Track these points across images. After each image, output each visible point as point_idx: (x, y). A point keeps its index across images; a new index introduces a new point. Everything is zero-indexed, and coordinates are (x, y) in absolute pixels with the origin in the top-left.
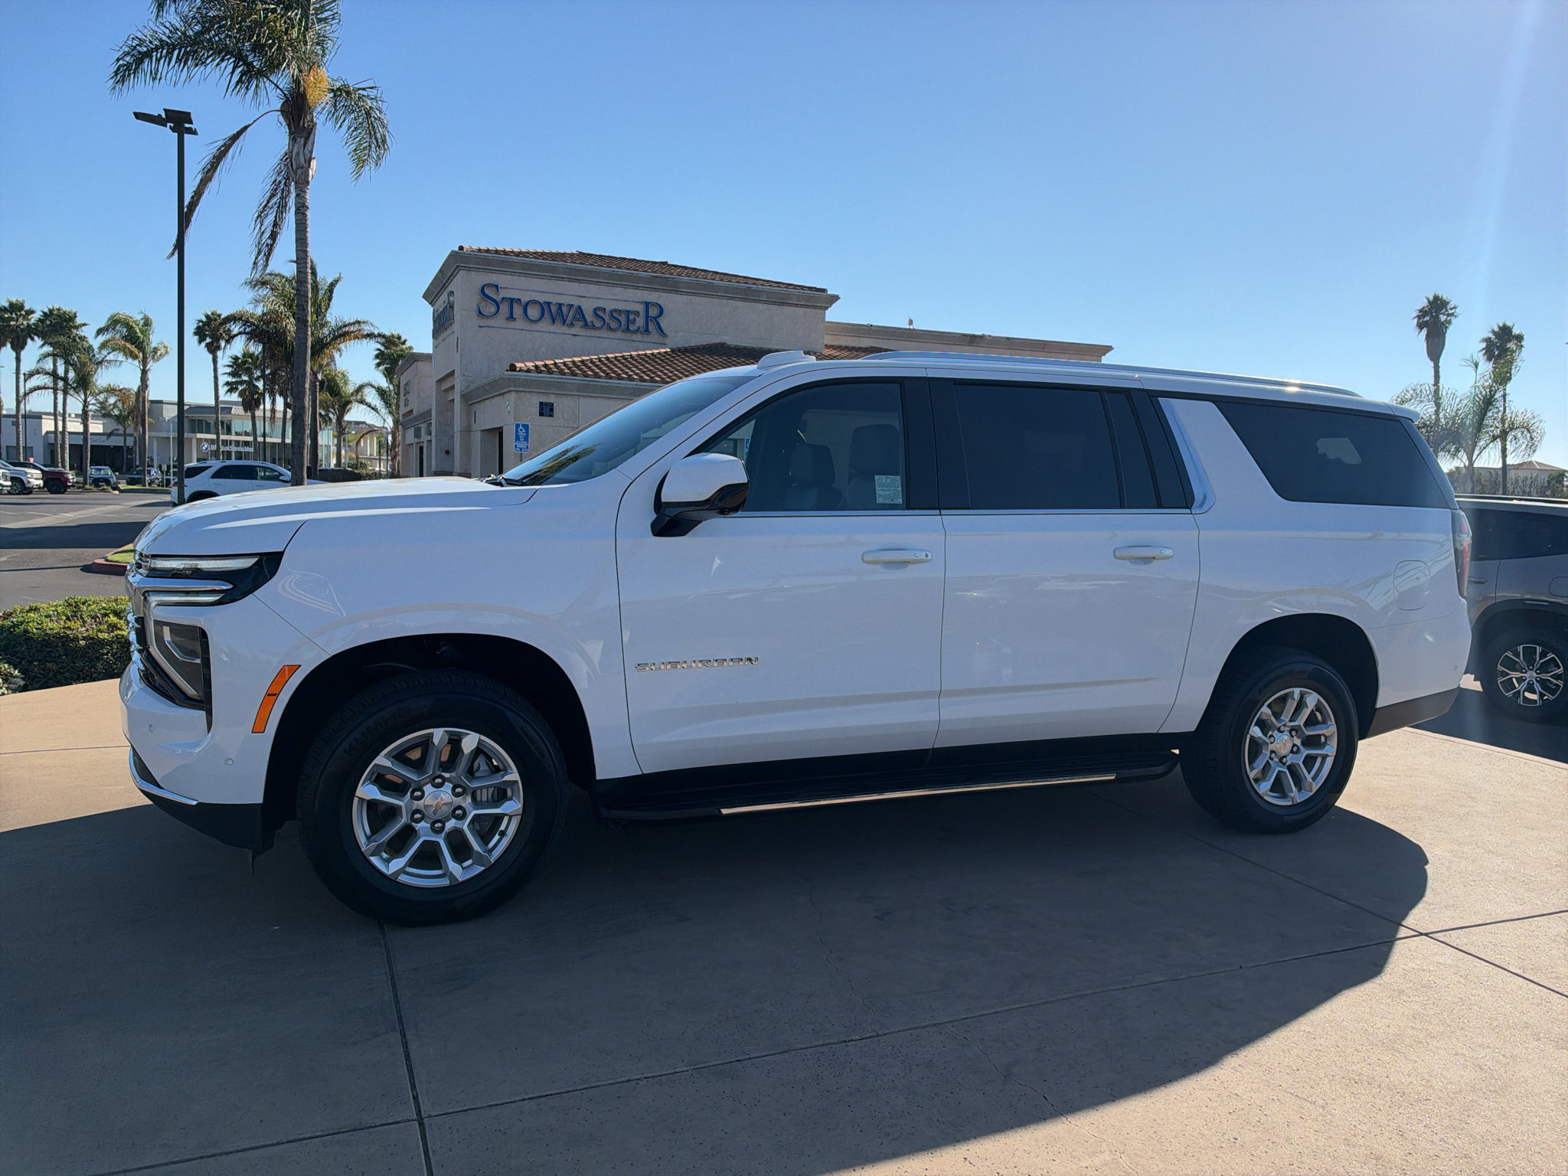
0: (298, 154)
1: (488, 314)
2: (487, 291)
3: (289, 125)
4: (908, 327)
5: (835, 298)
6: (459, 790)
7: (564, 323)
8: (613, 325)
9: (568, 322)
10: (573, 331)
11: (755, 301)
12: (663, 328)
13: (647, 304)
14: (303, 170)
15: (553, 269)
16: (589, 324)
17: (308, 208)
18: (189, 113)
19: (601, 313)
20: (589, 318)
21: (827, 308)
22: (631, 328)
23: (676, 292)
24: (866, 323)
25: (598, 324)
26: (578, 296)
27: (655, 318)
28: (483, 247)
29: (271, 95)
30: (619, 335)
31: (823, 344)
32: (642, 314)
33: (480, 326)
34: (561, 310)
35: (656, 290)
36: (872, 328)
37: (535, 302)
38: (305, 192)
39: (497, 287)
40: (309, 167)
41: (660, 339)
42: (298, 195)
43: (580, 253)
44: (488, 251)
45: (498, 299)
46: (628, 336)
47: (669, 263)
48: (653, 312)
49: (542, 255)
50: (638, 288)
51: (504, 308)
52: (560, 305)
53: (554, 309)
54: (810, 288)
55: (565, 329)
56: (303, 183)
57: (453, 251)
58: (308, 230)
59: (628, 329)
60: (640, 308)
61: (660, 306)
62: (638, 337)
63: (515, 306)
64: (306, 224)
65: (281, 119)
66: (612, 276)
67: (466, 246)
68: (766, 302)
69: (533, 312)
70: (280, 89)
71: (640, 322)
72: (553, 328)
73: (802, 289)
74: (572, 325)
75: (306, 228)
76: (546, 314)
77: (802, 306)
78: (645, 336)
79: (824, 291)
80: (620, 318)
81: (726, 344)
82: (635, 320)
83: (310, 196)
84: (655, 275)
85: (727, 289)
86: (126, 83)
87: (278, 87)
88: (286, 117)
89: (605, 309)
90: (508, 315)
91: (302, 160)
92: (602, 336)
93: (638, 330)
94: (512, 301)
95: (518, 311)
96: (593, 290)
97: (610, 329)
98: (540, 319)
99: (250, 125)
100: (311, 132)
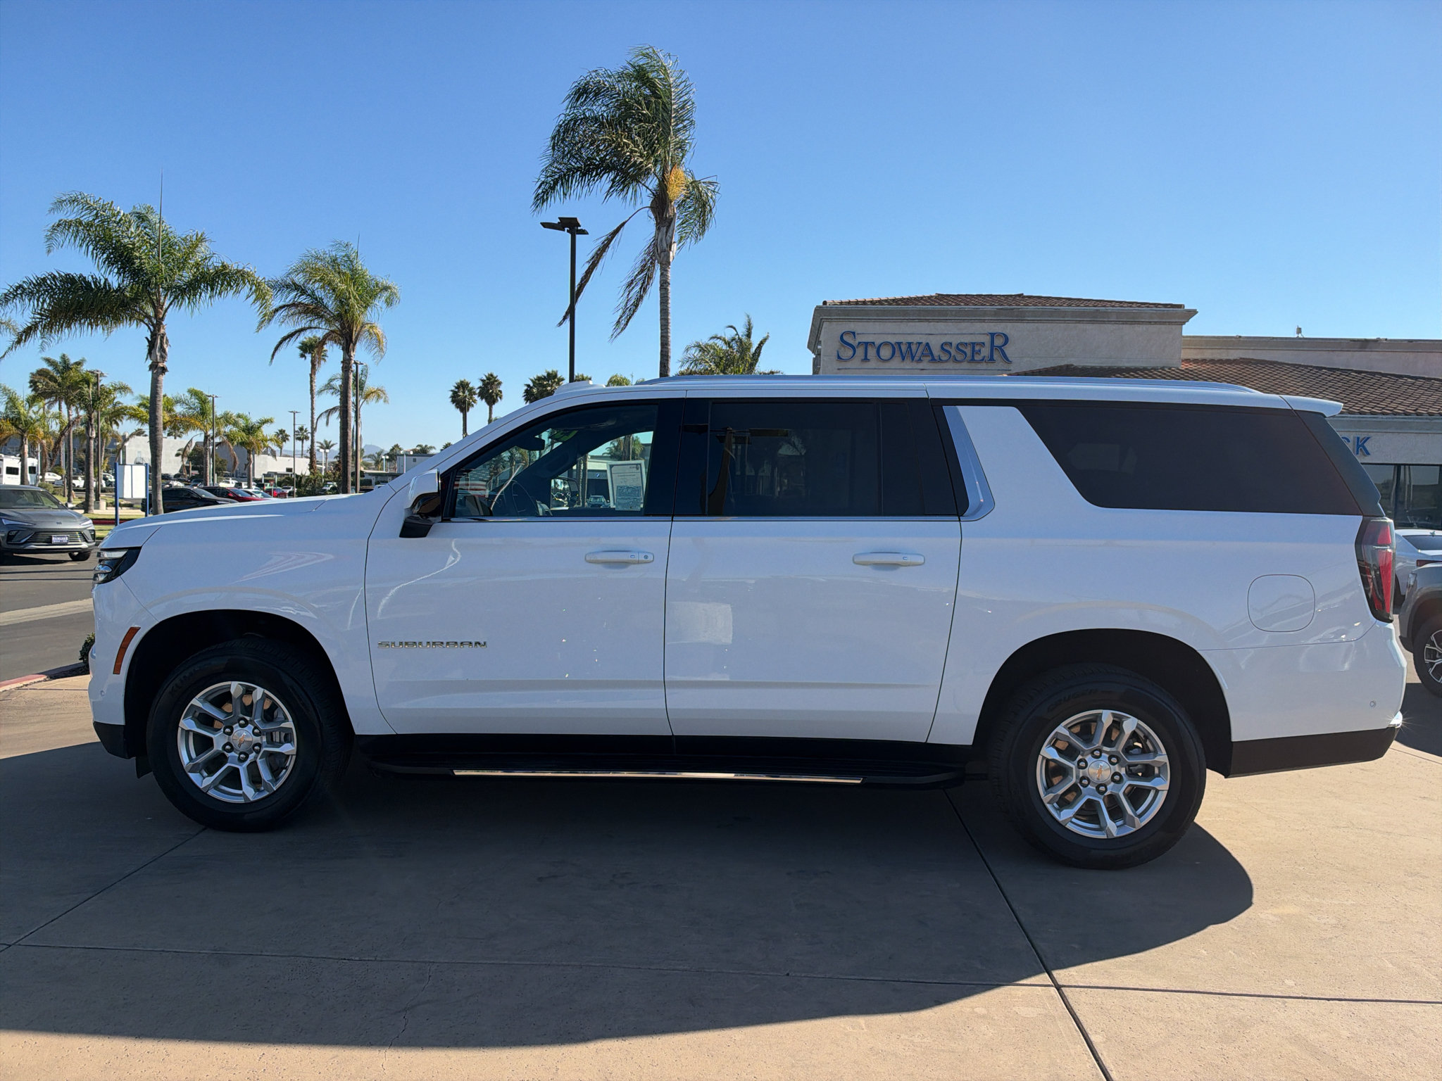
0: (661, 240)
1: (847, 358)
2: (845, 338)
3: (656, 218)
4: (1296, 336)
5: (1193, 313)
6: (256, 731)
7: (913, 360)
8: (959, 357)
9: (916, 358)
10: (921, 366)
11: (1104, 322)
12: (1008, 356)
13: (992, 335)
14: (665, 253)
15: (905, 313)
16: (936, 358)
17: (669, 284)
18: (576, 219)
19: (947, 348)
20: (936, 352)
21: (1184, 323)
22: (976, 358)
23: (1022, 321)
24: (1234, 335)
25: (944, 358)
26: (926, 334)
27: (1000, 347)
28: (845, 299)
29: (644, 194)
30: (965, 365)
31: (1180, 358)
32: (988, 344)
33: (839, 369)
34: (911, 350)
35: (1002, 321)
36: (1241, 339)
37: (886, 343)
38: (667, 271)
39: (854, 333)
40: (670, 250)
41: (1005, 366)
42: (662, 274)
43: (939, 295)
44: (849, 303)
45: (855, 343)
46: (974, 366)
47: (1025, 294)
48: (999, 342)
49: (895, 301)
50: (984, 321)
51: (860, 351)
52: (910, 344)
53: (904, 348)
54: (1165, 305)
55: (915, 365)
56: (665, 265)
57: (817, 307)
58: (670, 301)
59: (973, 360)
60: (987, 339)
61: (1004, 334)
62: (984, 366)
63: (869, 348)
64: (667, 297)
65: (651, 213)
66: (959, 312)
67: (829, 300)
68: (1116, 322)
69: (886, 353)
70: (650, 190)
71: (985, 352)
72: (902, 365)
73: (1156, 307)
74: (920, 360)
75: (668, 300)
76: (897, 353)
77: (1156, 323)
78: (989, 364)
79: (1180, 306)
80: (965, 350)
81: (1072, 365)
82: (980, 351)
83: (671, 274)
84: (1001, 307)
85: (1074, 314)
86: (545, 204)
87: (647, 188)
88: (654, 212)
89: (951, 344)
90: (863, 358)
91: (665, 245)
92: (947, 368)
93: (983, 360)
94: (866, 344)
95: (872, 352)
96: (941, 327)
97: (956, 361)
98: (891, 358)
99: (626, 222)
100: (671, 222)
